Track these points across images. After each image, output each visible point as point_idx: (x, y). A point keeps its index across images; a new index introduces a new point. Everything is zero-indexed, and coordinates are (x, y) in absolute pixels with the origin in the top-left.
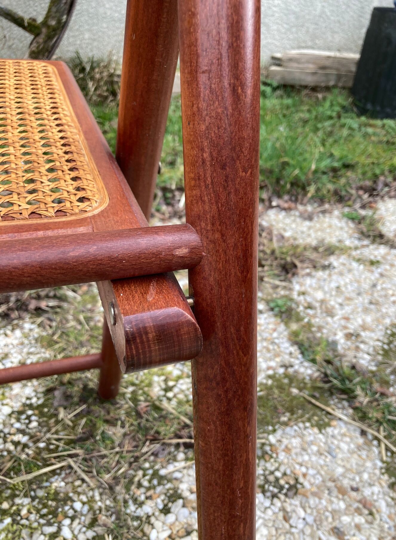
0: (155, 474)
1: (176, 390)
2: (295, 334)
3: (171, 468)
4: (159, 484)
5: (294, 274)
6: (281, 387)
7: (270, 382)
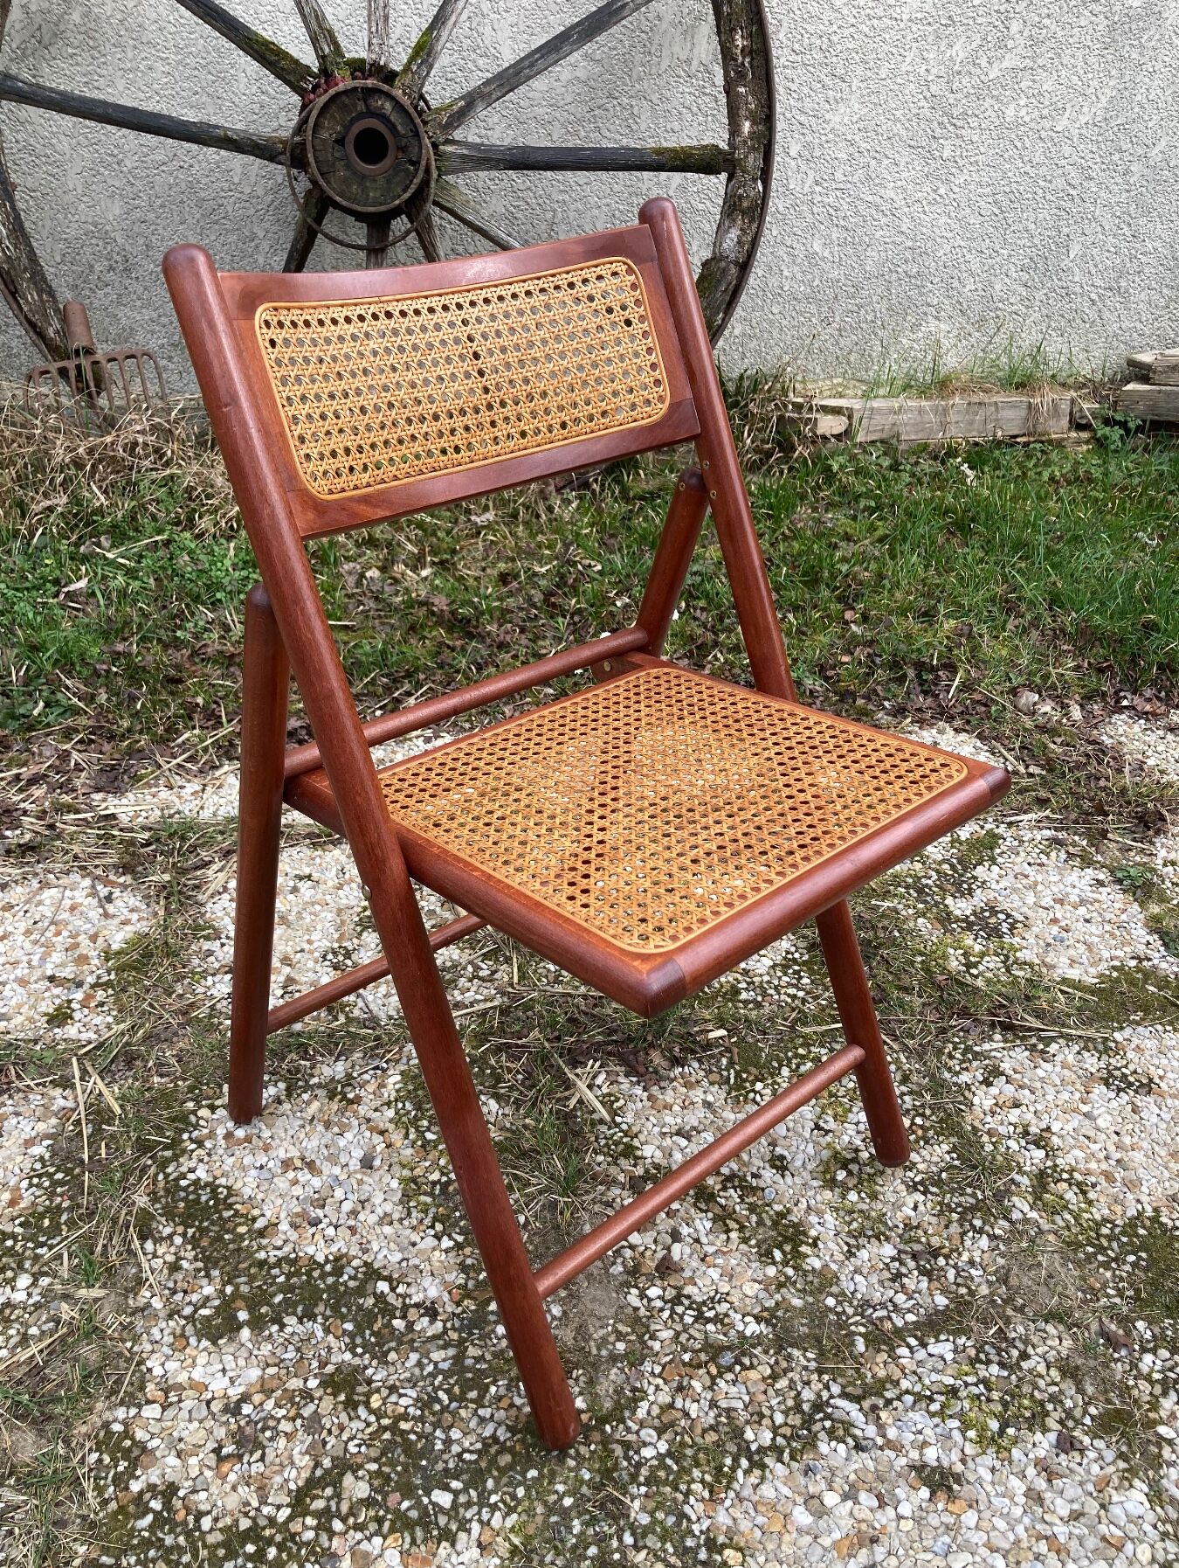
0: (968, 1049)
1: (981, 968)
2: (1156, 919)
3: (987, 1046)
4: (975, 1059)
5: (1158, 832)
6: (1132, 983)
7: (1115, 974)
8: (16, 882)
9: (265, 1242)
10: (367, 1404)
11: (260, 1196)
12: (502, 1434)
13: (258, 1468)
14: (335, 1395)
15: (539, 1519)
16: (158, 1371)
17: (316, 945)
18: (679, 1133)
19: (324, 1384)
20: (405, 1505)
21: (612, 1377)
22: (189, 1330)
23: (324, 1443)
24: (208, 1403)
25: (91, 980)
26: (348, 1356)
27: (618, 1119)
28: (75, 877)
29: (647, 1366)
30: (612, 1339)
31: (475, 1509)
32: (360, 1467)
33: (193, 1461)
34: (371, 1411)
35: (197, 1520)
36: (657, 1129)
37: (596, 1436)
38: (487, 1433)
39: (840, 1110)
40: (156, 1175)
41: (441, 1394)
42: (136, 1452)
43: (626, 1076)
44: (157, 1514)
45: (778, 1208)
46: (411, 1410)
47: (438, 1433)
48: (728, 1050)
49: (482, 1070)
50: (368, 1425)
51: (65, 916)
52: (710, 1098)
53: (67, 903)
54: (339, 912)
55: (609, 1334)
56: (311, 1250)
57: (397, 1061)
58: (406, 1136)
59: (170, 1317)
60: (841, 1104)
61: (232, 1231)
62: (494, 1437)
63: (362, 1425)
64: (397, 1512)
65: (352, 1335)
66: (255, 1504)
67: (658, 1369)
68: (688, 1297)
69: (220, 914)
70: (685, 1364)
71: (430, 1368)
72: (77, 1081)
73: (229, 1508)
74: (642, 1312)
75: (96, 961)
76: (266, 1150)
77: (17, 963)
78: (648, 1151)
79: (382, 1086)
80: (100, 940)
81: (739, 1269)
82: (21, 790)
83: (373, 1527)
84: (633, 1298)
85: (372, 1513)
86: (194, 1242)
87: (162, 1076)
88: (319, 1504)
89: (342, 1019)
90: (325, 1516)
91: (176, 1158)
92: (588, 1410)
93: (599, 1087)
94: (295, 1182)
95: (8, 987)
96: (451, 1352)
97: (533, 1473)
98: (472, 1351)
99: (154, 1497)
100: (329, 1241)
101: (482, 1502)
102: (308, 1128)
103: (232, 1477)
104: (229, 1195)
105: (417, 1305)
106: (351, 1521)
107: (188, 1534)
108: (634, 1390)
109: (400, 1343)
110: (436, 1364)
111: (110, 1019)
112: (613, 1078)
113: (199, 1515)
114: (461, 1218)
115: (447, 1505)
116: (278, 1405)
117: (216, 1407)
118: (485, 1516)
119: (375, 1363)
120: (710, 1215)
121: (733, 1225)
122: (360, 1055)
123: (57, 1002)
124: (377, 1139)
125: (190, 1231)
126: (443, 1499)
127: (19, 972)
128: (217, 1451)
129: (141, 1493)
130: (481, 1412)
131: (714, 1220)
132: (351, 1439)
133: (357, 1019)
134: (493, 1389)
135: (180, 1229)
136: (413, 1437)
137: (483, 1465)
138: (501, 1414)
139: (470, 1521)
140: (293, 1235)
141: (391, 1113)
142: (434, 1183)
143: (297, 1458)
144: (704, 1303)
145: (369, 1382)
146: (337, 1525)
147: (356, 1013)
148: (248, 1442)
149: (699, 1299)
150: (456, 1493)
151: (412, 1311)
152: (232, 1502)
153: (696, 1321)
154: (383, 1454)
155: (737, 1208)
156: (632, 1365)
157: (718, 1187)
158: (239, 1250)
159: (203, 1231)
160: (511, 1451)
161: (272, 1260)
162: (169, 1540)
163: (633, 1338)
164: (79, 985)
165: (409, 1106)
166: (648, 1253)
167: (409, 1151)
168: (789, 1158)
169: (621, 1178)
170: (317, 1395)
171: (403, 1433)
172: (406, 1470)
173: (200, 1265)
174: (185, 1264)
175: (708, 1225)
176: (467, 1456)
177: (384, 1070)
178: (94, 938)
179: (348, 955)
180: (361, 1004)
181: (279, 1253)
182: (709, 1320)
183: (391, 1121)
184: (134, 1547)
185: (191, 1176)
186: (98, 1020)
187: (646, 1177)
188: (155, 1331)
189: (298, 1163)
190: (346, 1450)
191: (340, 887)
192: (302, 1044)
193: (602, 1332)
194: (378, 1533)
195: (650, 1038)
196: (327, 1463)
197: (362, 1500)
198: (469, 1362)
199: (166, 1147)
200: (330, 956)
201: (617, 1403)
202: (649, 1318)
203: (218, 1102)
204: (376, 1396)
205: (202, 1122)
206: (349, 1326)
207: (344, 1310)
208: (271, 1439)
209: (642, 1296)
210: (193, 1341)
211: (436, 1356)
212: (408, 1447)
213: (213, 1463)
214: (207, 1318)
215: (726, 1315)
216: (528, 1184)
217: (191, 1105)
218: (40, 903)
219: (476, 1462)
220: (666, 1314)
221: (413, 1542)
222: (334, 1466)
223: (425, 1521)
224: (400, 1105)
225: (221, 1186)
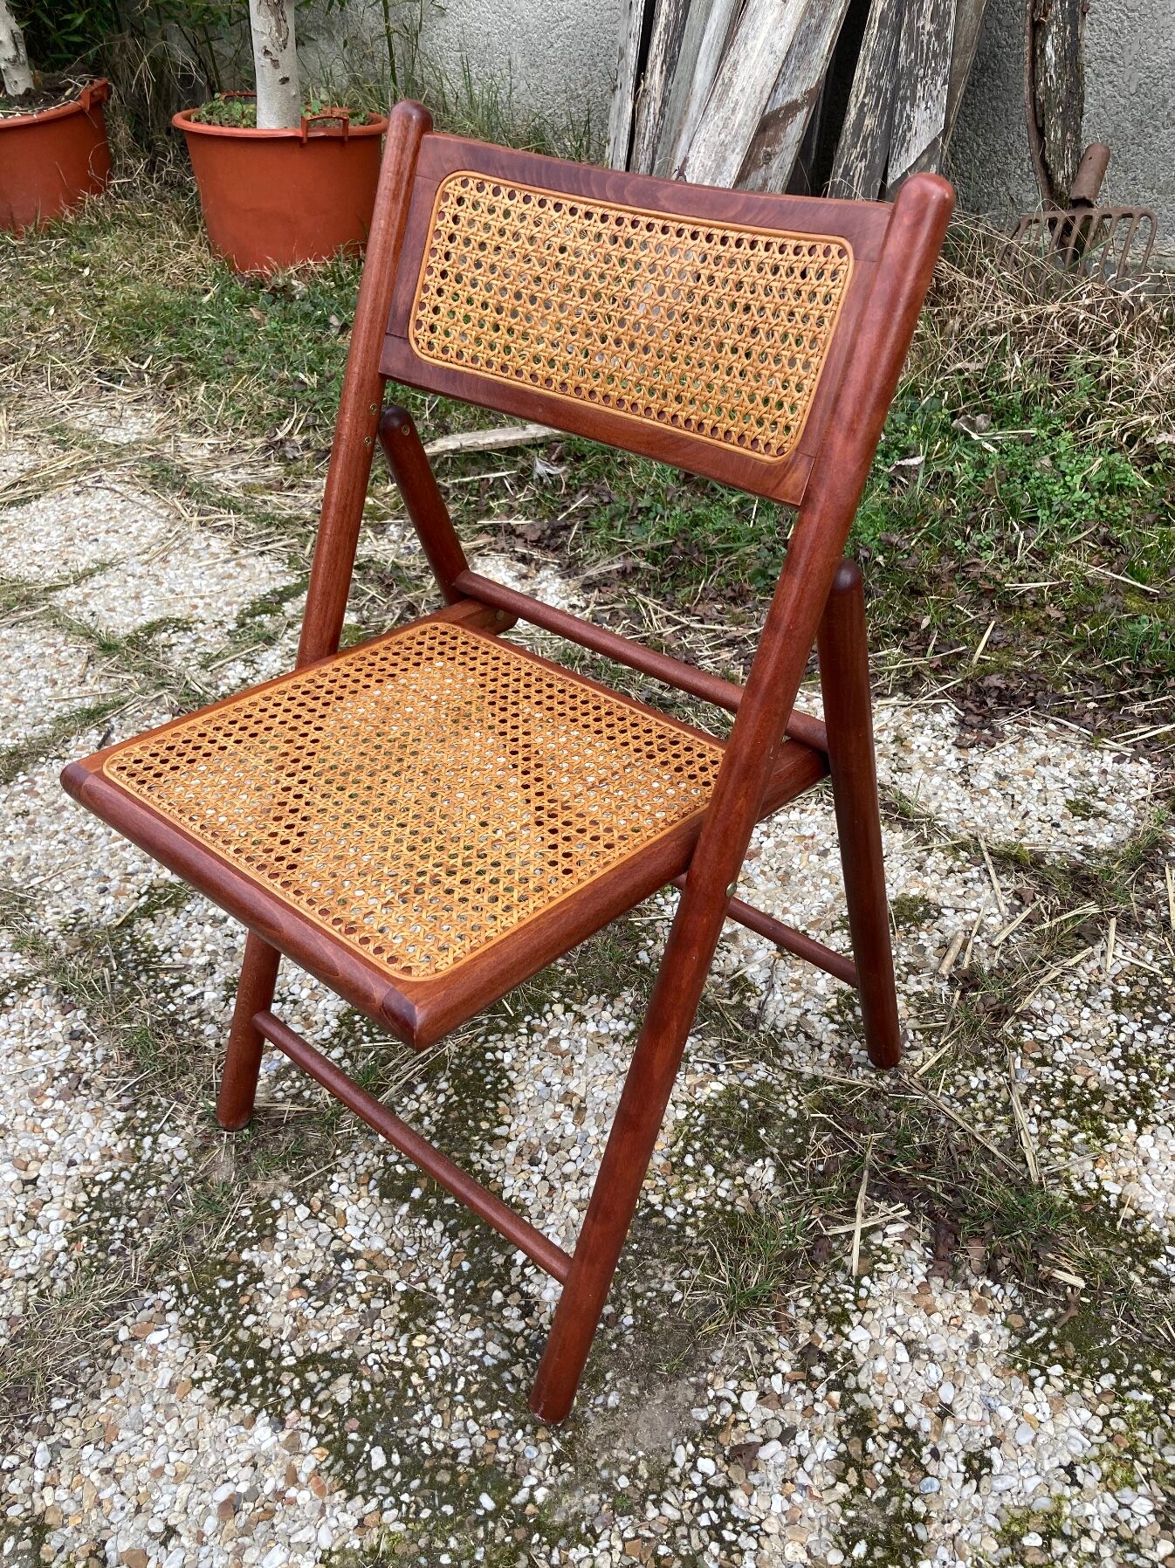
9: (488, 1147)
10: (413, 1337)
11: (524, 1108)
12: (464, 1456)
13: (310, 1313)
14: (402, 1310)
15: (414, 1548)
16: (334, 1187)
18: (908, 1344)
19: (405, 1294)
20: (354, 1436)
21: (587, 1500)
22: (380, 1172)
23: (360, 1338)
24: (335, 1237)
26: (441, 1288)
27: (866, 1281)
29: (623, 1522)
30: (624, 1468)
31: (388, 1490)
32: (361, 1378)
33: (287, 1270)
34: (409, 1345)
35: (247, 1313)
36: (892, 1321)
37: (520, 1533)
38: (456, 1444)
39: (1120, 1474)
40: (479, 1035)
41: (461, 1382)
42: (266, 1232)
43: (924, 1246)
44: (236, 1285)
45: (919, 1506)
46: (431, 1371)
47: (428, 1408)
48: (1066, 1305)
49: (795, 1136)
50: (397, 1353)
52: (985, 1338)
55: (626, 1463)
56: (508, 1182)
57: (736, 1072)
59: (378, 1154)
60: (1131, 1469)
61: (477, 1121)
62: (457, 1452)
63: (393, 1349)
64: (344, 1435)
65: (460, 1275)
66: (284, 1337)
67: (629, 1534)
68: (730, 1501)
70: (655, 1554)
71: (478, 1353)
73: (271, 1323)
74: (675, 1473)
76: (566, 1073)
78: (858, 1335)
79: (702, 1085)
81: (805, 1523)
83: (321, 1429)
84: (681, 1456)
85: (331, 1419)
86: (448, 1107)
88: (312, 1377)
89: (733, 1000)
90: (307, 1389)
91: (506, 1031)
92: (541, 1508)
93: (885, 1236)
94: (556, 1116)
96: (505, 1355)
97: (448, 1509)
98: (518, 1370)
99: (245, 1272)
100: (527, 1186)
101: (396, 1492)
103: (293, 1304)
104: (505, 1091)
105: (525, 1295)
106: (316, 1410)
107: (234, 1318)
108: (591, 1529)
109: (481, 1313)
110: (485, 1353)
112: (907, 1238)
113: (253, 1311)
114: (634, 1253)
115: (375, 1468)
116: (364, 1282)
117: (336, 1245)
118: (387, 1504)
119: (450, 1311)
120: (842, 1448)
121: (852, 1477)
122: (713, 1044)
125: (455, 1098)
126: (378, 1459)
128: (304, 1277)
129: (243, 1263)
130: (471, 1423)
131: (840, 1456)
132: (378, 1352)
133: (744, 1010)
134: (498, 1414)
135: (451, 1091)
136: (410, 1393)
137: (427, 1464)
138: (480, 1440)
139: (375, 1495)
140: (510, 1158)
142: (648, 1204)
143: (336, 1330)
144: (735, 1520)
145: (432, 1322)
146: (306, 1404)
147: (752, 1003)
148: (323, 1289)
149: (735, 1512)
150: (389, 1464)
151: (517, 1295)
152: (275, 1321)
153: (708, 1528)
154: (382, 1384)
155: (878, 1467)
156: (614, 1507)
157: (884, 1429)
158: (465, 1139)
159: (461, 1104)
160: (455, 1475)
161: (478, 1167)
162: (222, 1311)
163: (641, 1487)
165: (700, 1119)
166: (743, 1427)
168: (996, 1471)
169: (803, 1338)
170: (393, 1298)
171: (409, 1383)
172: (381, 1411)
173: (433, 1129)
174: (427, 1120)
175: (830, 1455)
176: (425, 1446)
177: (718, 1072)
181: (487, 1163)
182: (720, 1540)
183: (676, 1121)
184: (205, 1295)
185: (499, 1054)
187: (827, 1359)
188: (362, 1156)
189: (575, 1102)
190: (365, 1357)
193: (623, 1455)
194: (320, 1437)
195: (987, 1227)
196: (346, 1354)
197: (336, 1403)
198: (507, 1376)
199: (508, 1019)
201: (566, 1525)
202: (673, 1482)
203: (575, 1007)
204: (423, 1337)
205: (549, 1016)
206: (466, 1266)
207: (477, 1250)
208: (337, 1302)
209: (693, 1459)
210: (373, 1183)
211: (493, 1348)
212: (401, 1396)
213: (293, 1283)
214: (396, 1175)
215: (742, 1552)
216: (715, 1271)
217: (557, 995)
219: (425, 1457)
220: (692, 1495)
221: (329, 1469)
222: (348, 1361)
223: (351, 1463)
224: (696, 1113)
225: (508, 1078)
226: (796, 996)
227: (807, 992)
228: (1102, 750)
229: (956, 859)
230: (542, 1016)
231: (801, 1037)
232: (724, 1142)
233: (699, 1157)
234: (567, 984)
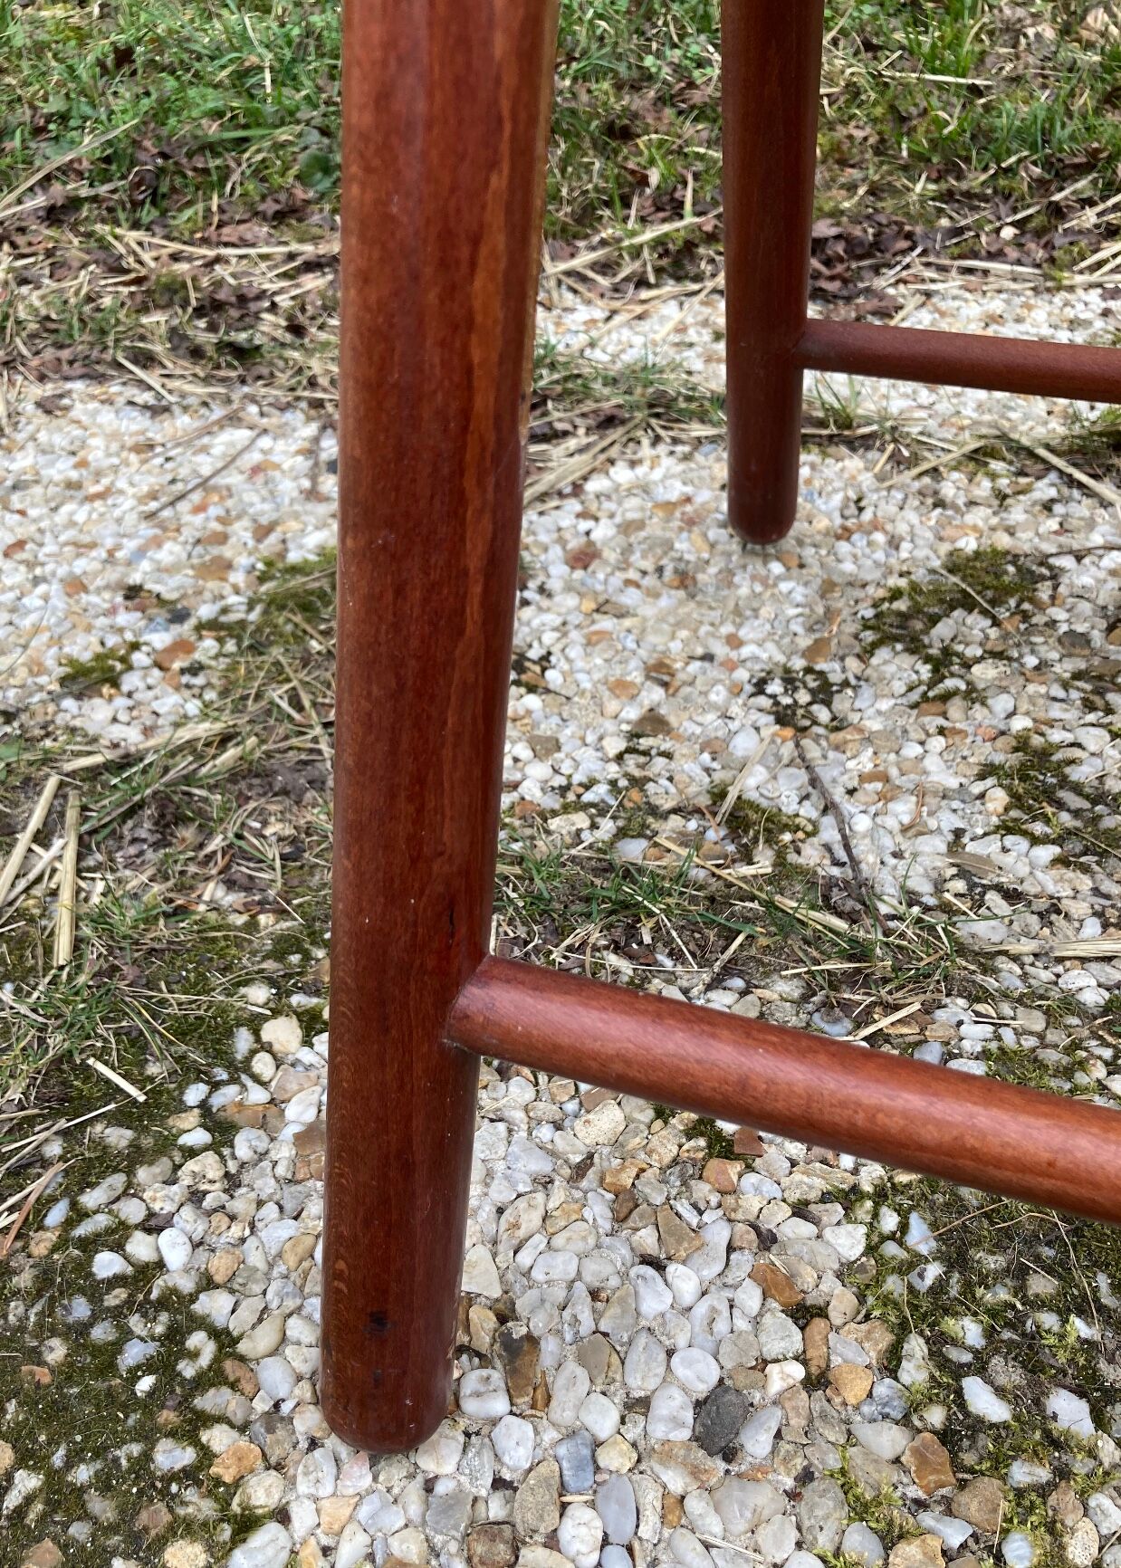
8: (185, 409)
17: (746, 651)
25: (206, 611)
28: (295, 418)
40: (45, 1204)
51: (233, 479)
53: (255, 457)
54: (827, 588)
58: (891, 1363)
69: (544, 538)
72: (24, 839)
75: (238, 577)
77: (93, 545)
80: (273, 539)
82: (285, 275)
87: (231, 885)
89: (764, 862)
95: (42, 588)
102: (559, 1193)
104: (213, 1377)
111: (193, 707)
122: (792, 989)
123: (112, 641)
124: (782, 1336)
127: (80, 566)
133: (808, 877)
141: (849, 1241)
147: (811, 855)
164: (179, 616)
165: (920, 1236)
167: (890, 1440)
178: (262, 532)
179: (824, 693)
180: (829, 833)
183: (845, 1272)
185: (140, 1247)
186: (169, 702)
191: (845, 534)
192: (625, 906)
200: (775, 687)
205: (262, 1064)
217: (259, 994)
218: (205, 450)
224: (890, 1221)
225: (202, 1323)
226: (903, 809)
227: (921, 793)
228: (1071, 289)
229: (993, 476)
230: (240, 1070)
231: (993, 898)
232: (1042, 1285)
233: (1008, 1373)
234: (279, 954)
